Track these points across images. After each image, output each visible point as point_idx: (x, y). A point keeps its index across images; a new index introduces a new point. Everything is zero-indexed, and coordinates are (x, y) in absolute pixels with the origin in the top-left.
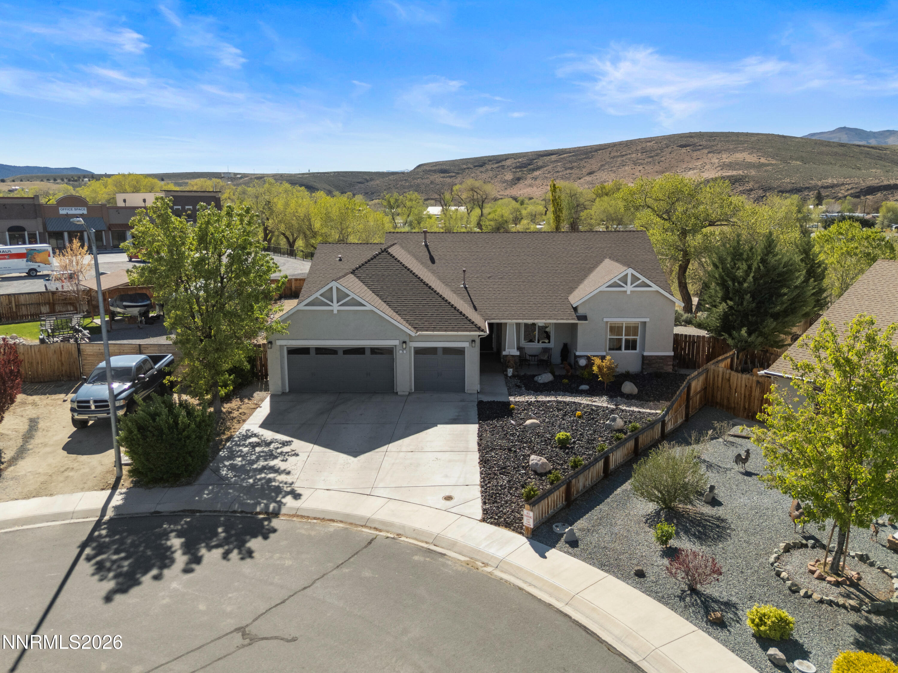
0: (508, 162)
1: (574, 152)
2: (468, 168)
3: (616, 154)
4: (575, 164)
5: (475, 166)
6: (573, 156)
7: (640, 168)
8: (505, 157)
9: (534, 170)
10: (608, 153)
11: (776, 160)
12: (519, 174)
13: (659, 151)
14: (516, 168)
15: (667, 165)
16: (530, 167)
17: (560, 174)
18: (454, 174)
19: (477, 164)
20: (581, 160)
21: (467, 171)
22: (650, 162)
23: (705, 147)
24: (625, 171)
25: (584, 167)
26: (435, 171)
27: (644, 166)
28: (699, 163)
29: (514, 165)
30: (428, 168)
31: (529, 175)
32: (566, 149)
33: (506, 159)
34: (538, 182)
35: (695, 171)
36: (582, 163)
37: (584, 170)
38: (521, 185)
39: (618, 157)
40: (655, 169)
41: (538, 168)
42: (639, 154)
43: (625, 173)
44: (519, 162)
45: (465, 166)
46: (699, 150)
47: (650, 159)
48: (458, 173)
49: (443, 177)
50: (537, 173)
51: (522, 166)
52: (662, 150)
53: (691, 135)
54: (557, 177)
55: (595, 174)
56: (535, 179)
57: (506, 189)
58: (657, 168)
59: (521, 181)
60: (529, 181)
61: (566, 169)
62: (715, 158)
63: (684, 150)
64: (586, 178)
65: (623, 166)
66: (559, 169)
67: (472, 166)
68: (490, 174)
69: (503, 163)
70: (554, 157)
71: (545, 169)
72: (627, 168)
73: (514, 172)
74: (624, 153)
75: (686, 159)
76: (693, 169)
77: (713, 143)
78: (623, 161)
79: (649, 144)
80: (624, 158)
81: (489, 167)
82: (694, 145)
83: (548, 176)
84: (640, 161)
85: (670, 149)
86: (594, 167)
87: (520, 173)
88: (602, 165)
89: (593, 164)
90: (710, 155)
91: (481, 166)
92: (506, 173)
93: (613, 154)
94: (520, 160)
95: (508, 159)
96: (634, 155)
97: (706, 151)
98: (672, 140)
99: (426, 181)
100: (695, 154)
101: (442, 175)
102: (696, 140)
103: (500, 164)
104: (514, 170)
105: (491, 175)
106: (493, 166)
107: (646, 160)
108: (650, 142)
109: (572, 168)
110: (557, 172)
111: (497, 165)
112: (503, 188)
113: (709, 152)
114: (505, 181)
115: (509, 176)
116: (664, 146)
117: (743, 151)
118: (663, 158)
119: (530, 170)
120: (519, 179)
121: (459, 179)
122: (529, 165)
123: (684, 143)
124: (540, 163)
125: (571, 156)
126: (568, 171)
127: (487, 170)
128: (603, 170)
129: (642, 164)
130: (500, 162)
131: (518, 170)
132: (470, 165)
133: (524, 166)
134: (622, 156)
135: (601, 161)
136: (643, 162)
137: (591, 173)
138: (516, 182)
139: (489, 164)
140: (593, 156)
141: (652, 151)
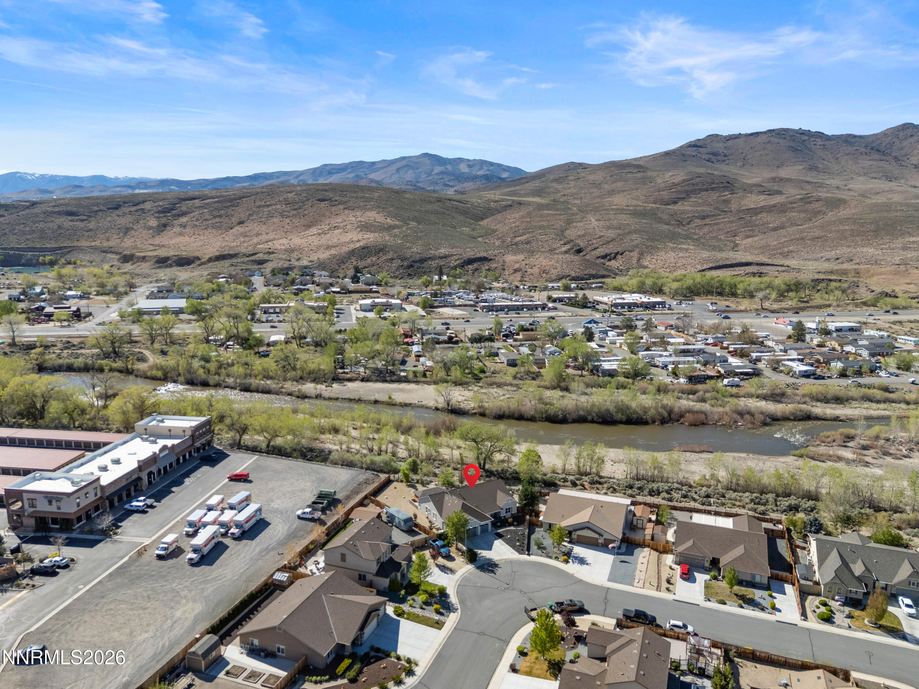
0: (147, 206)
2: (100, 211)
3: (260, 203)
4: (222, 212)
5: (109, 209)
6: (218, 202)
7: (288, 220)
8: (141, 199)
9: (179, 216)
10: (253, 201)
11: (399, 220)
12: (164, 220)
13: (301, 204)
14: (159, 212)
15: (312, 218)
16: (174, 212)
17: (210, 222)
18: (85, 218)
19: (110, 206)
20: (228, 207)
21: (100, 214)
22: (296, 215)
23: (341, 203)
24: (274, 223)
25: (232, 215)
26: (59, 213)
27: (291, 219)
29: (155, 210)
31: (175, 222)
33: (144, 202)
34: (188, 230)
36: (230, 211)
37: (234, 219)
38: (169, 232)
39: (264, 206)
41: (183, 214)
42: (284, 206)
43: (276, 226)
44: (160, 206)
45: (96, 208)
46: (335, 205)
47: (295, 212)
48: (90, 216)
49: (71, 221)
50: (184, 220)
51: (165, 211)
52: (303, 202)
54: (208, 226)
55: (245, 224)
56: (184, 226)
57: (153, 236)
58: (303, 221)
59: (168, 228)
60: (177, 229)
61: (214, 217)
62: (351, 215)
63: (322, 204)
64: (237, 228)
65: (272, 217)
66: (207, 216)
67: (104, 208)
68: (129, 218)
69: (142, 206)
70: (197, 202)
71: (192, 215)
72: (275, 220)
73: (157, 217)
74: (268, 203)
75: (327, 214)
77: (344, 199)
78: (269, 211)
79: (290, 195)
80: (270, 209)
81: (126, 209)
82: (330, 200)
83: (197, 223)
84: (286, 213)
85: (309, 203)
86: (243, 216)
87: (165, 219)
88: (250, 215)
89: (240, 213)
90: (347, 212)
91: (116, 208)
92: (148, 219)
93: (259, 203)
94: (161, 203)
95: (146, 201)
96: (278, 207)
97: (342, 207)
98: (309, 193)
100: (333, 209)
101: (70, 218)
102: (329, 194)
103: (138, 207)
104: (157, 215)
105: (132, 220)
106: (130, 209)
107: (292, 212)
109: (220, 216)
110: (206, 220)
111: (134, 208)
112: (150, 236)
113: (345, 209)
114: (150, 228)
115: (153, 223)
116: (305, 199)
117: (372, 209)
118: (306, 212)
119: (174, 215)
120: (165, 226)
121: (93, 223)
122: (173, 209)
123: (320, 196)
124: (184, 209)
125: (215, 202)
126: (217, 220)
127: (124, 214)
128: (253, 220)
129: (289, 217)
130: (137, 204)
131: (161, 215)
132: (101, 207)
133: (169, 210)
134: (268, 206)
135: (248, 210)
136: (289, 214)
137: (241, 223)
138: (163, 228)
139: (125, 207)
140: (238, 203)
141: (294, 203)
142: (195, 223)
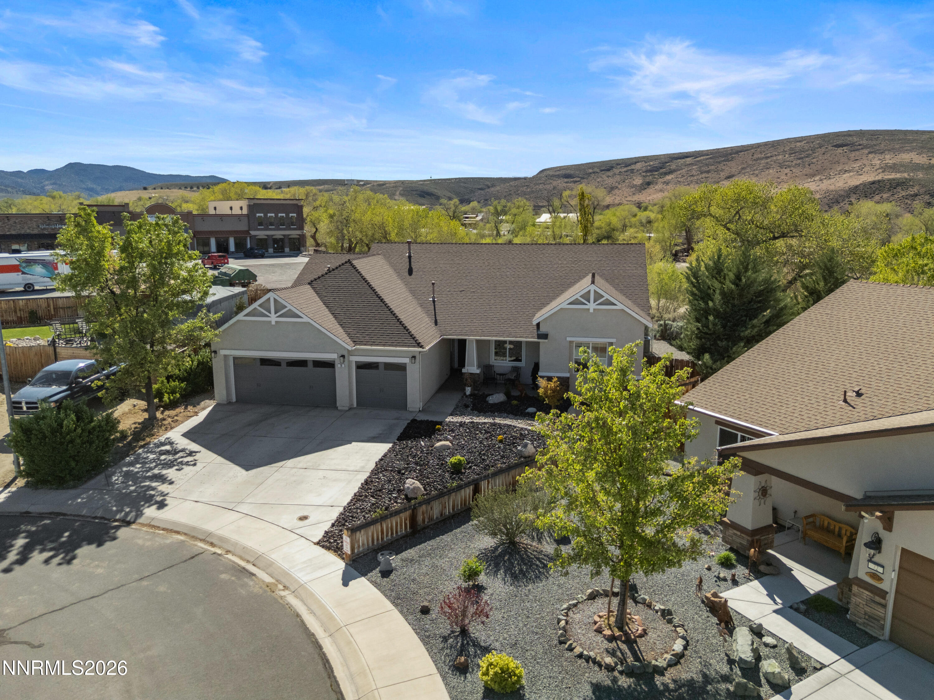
0: (638, 166)
1: (712, 154)
2: (594, 173)
3: (759, 156)
5: (602, 171)
6: (711, 158)
7: (787, 171)
8: (635, 160)
9: (666, 174)
10: (751, 154)
12: (648, 179)
13: (810, 152)
14: (646, 171)
15: (819, 167)
16: (662, 171)
17: (695, 178)
18: (578, 179)
19: (604, 168)
20: (719, 163)
21: (593, 175)
22: (799, 165)
23: (866, 147)
24: (769, 174)
25: (723, 170)
26: (558, 176)
27: (792, 168)
28: (856, 165)
29: (644, 169)
30: (551, 173)
31: (660, 180)
32: (702, 151)
33: (636, 163)
34: (670, 186)
35: (851, 174)
36: (721, 166)
37: (722, 174)
38: (651, 190)
39: (762, 159)
40: (804, 172)
41: (671, 172)
42: (787, 156)
43: (769, 177)
44: (650, 166)
45: (591, 171)
46: (858, 150)
47: (799, 161)
48: (583, 178)
49: (566, 183)
50: (669, 177)
51: (653, 170)
52: (813, 150)
53: (849, 134)
54: (692, 182)
55: (734, 178)
56: (667, 183)
57: (634, 194)
58: (807, 170)
59: (652, 186)
60: (659, 186)
61: (702, 173)
62: (876, 159)
63: (840, 150)
64: (723, 182)
65: (767, 168)
66: (694, 173)
67: (598, 170)
68: (618, 178)
69: (633, 167)
70: (689, 160)
71: (679, 172)
72: (771, 171)
73: (644, 176)
74: (769, 155)
75: (841, 160)
76: (849, 171)
77: (874, 142)
78: (767, 163)
79: (798, 144)
80: (769, 160)
81: (616, 171)
82: (852, 144)
83: (682, 180)
84: (787, 163)
85: (823, 149)
86: (734, 170)
87: (651, 177)
88: (743, 168)
89: (733, 167)
90: (871, 156)
91: (608, 170)
92: (634, 178)
93: (756, 156)
94: (652, 163)
95: (638, 162)
96: (780, 157)
97: (866, 151)
98: (826, 139)
99: (548, 187)
100: (853, 154)
101: (566, 180)
102: (855, 139)
103: (629, 168)
104: (644, 174)
105: (619, 180)
106: (620, 170)
107: (795, 162)
108: (800, 141)
109: (708, 172)
110: (692, 176)
111: (625, 169)
112: (631, 194)
113: (870, 153)
114: (634, 186)
115: (638, 181)
116: (817, 146)
117: (911, 150)
118: (815, 160)
119: (661, 174)
120: (649, 184)
121: (584, 184)
122: (661, 168)
123: (840, 142)
124: (673, 167)
125: (707, 159)
126: (704, 175)
127: (615, 174)
128: (744, 173)
129: (789, 167)
130: (629, 165)
131: (648, 174)
132: (596, 170)
133: (656, 169)
134: (767, 158)
135: (743, 163)
136: (790, 163)
137: (729, 177)
138: (646, 186)
139: (617, 168)
140: (733, 158)
141: (801, 151)
142: (679, 180)
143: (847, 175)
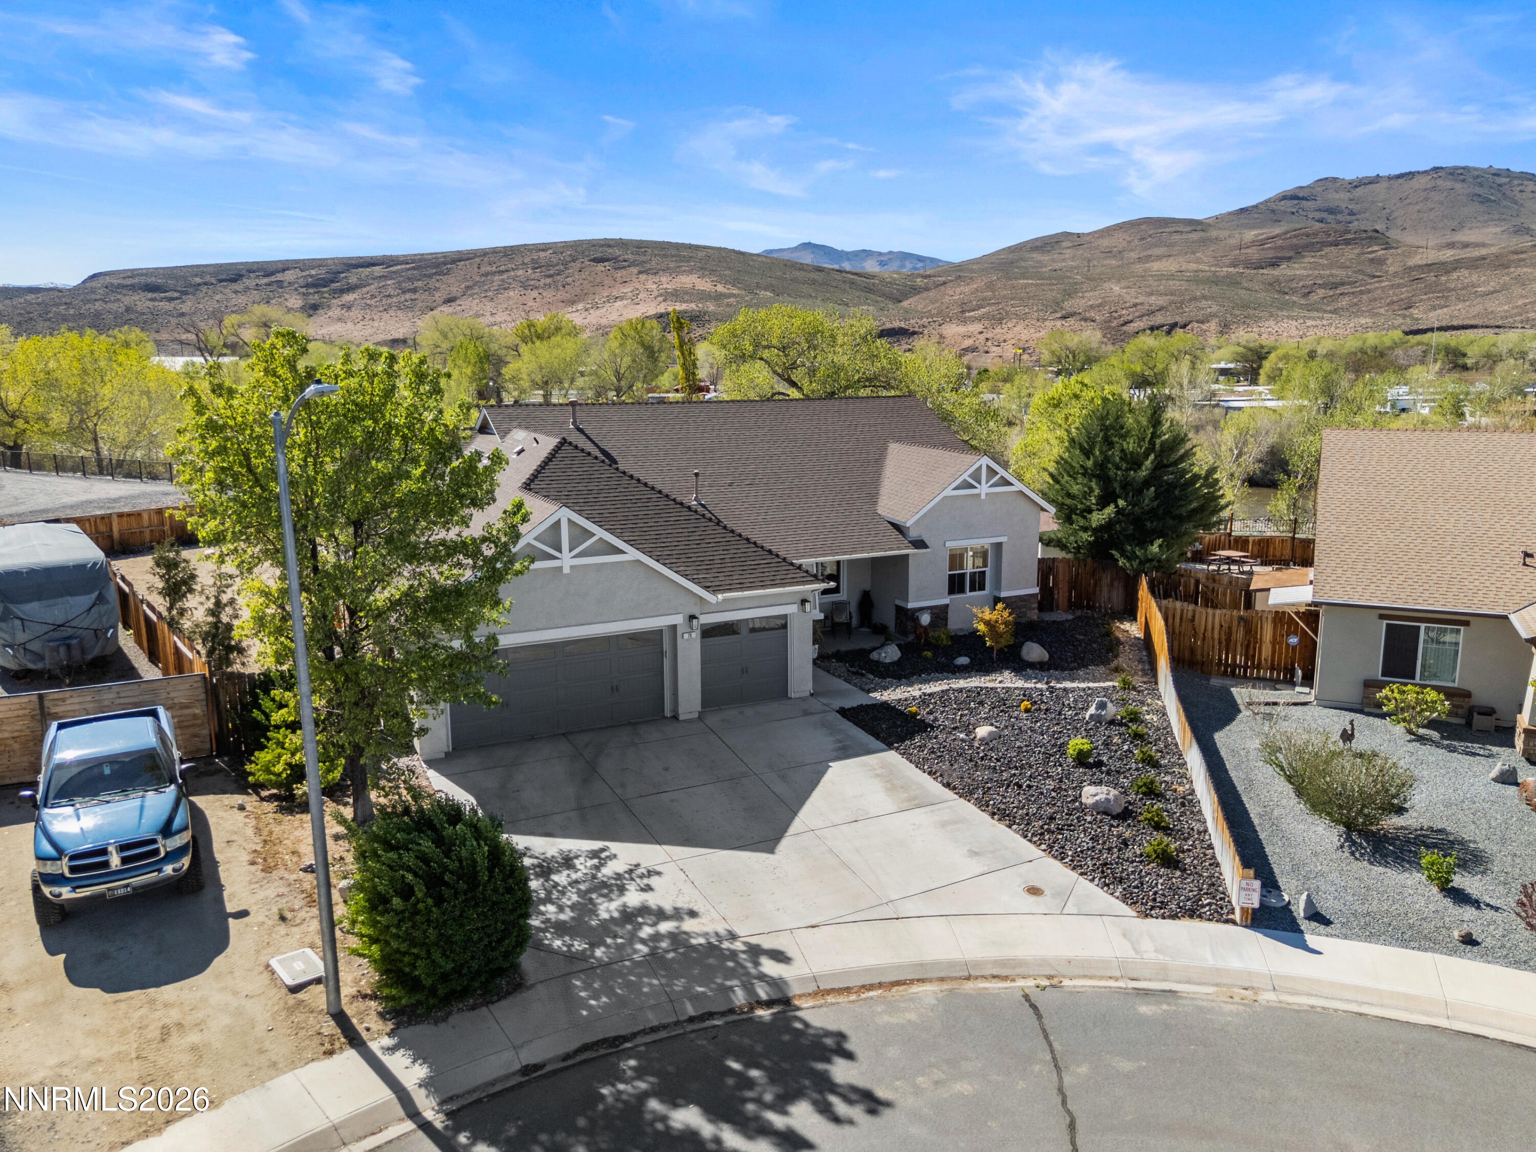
0: (289, 276)
1: (413, 262)
2: (205, 284)
3: (489, 269)
4: (420, 284)
5: (221, 281)
6: (413, 268)
7: (535, 294)
8: (280, 266)
9: (342, 291)
10: (476, 266)
11: (739, 288)
12: (313, 299)
13: (562, 267)
14: (307, 286)
15: (578, 289)
16: (334, 286)
17: (395, 299)
18: (176, 295)
19: (224, 277)
20: (430, 276)
21: (204, 289)
22: (550, 285)
23: (633, 264)
24: (509, 298)
25: (437, 289)
26: (133, 288)
27: (541, 291)
28: (627, 289)
29: (301, 281)
30: (115, 282)
31: (334, 301)
32: (397, 256)
33: (284, 270)
34: (355, 313)
35: (625, 302)
36: (433, 283)
37: (437, 295)
38: (321, 318)
39: (494, 273)
40: (559, 297)
41: (351, 289)
42: (530, 271)
43: (511, 303)
44: (311, 276)
45: (198, 280)
46: (624, 267)
47: (548, 280)
48: (186, 293)
49: (152, 300)
50: (349, 297)
51: (317, 284)
52: (565, 264)
53: (608, 244)
54: (390, 306)
55: (458, 302)
56: (349, 308)
58: (562, 294)
59: (321, 311)
60: (336, 312)
61: (404, 292)
62: (650, 282)
63: (600, 267)
64: (442, 308)
65: (505, 289)
66: (391, 291)
67: (213, 280)
68: (255, 295)
69: (279, 277)
70: (378, 270)
71: (365, 290)
72: (511, 293)
73: (304, 294)
74: (503, 268)
75: (606, 282)
76: (622, 298)
77: (643, 258)
78: (503, 280)
79: (542, 254)
80: (505, 276)
81: (250, 282)
82: (615, 259)
83: (373, 302)
84: (532, 283)
85: (578, 265)
86: (455, 290)
87: (316, 296)
88: (468, 288)
89: (452, 284)
90: (643, 277)
91: (234, 280)
92: (287, 296)
93: (484, 269)
94: (313, 272)
95: (288, 269)
96: (520, 272)
97: (634, 270)
98: (579, 249)
99: (114, 307)
100: (619, 274)
101: (150, 295)
102: (617, 252)
103: (273, 279)
104: (303, 290)
105: (257, 298)
106: (257, 281)
107: (543, 281)
108: (543, 250)
109: (414, 291)
110: (389, 296)
111: (266, 280)
113: (640, 272)
115: (295, 302)
116: (568, 259)
117: (690, 272)
118: (570, 279)
119: (335, 291)
120: (315, 307)
121: (189, 304)
122: (332, 281)
123: (599, 255)
124: (353, 280)
125: (409, 269)
126: (408, 296)
127: (247, 289)
128: (471, 295)
129: (537, 288)
130: (272, 274)
131: (311, 291)
132: (208, 278)
133: (325, 283)
134: (501, 272)
135: (466, 280)
136: (537, 284)
137: (450, 300)
138: (311, 312)
139: (249, 278)
140: (449, 270)
141: (549, 265)
142: (368, 302)
143: (618, 304)
